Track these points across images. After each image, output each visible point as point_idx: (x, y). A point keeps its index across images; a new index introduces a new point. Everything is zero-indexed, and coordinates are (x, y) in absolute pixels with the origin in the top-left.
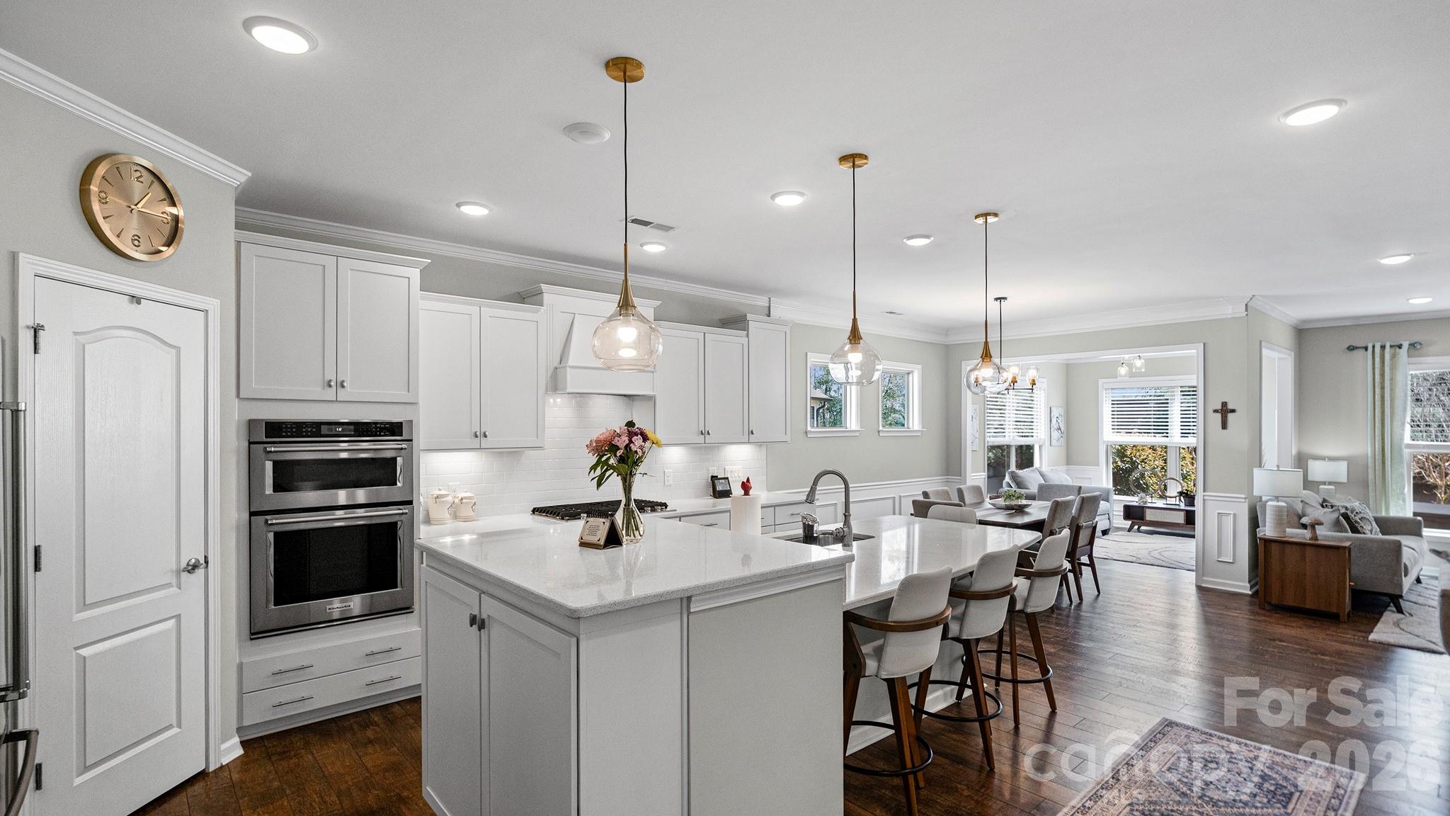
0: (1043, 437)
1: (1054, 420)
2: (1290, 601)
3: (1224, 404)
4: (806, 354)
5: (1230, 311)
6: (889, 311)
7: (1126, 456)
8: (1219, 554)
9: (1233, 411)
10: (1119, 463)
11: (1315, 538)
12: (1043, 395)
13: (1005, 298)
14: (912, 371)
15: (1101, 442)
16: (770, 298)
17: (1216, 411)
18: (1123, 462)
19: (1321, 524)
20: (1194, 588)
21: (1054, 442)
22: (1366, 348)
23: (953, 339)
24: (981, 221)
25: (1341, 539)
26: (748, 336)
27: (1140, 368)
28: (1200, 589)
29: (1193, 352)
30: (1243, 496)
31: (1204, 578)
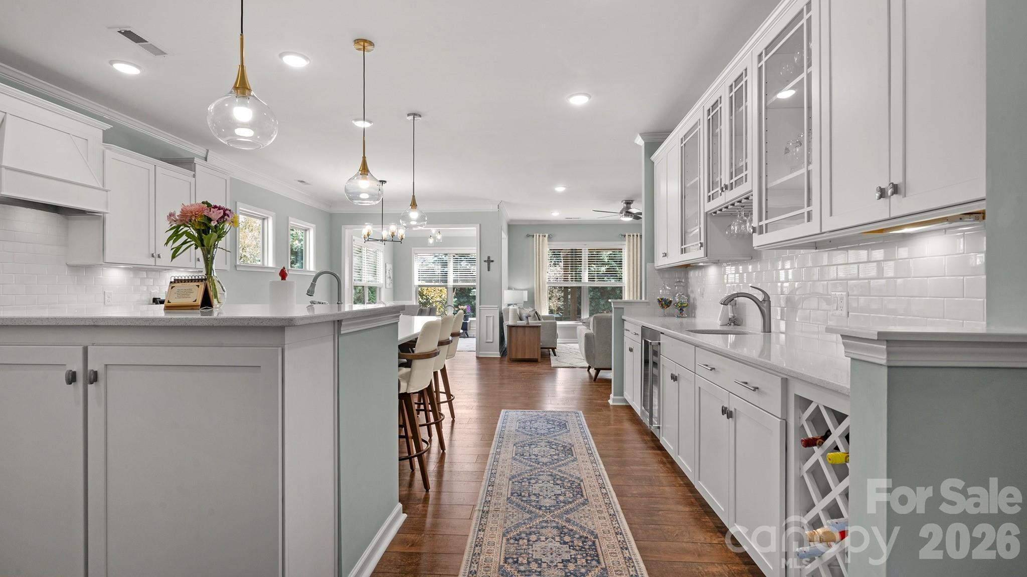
0: (382, 282)
1: (387, 273)
2: (520, 357)
3: (489, 258)
4: (236, 202)
5: (491, 208)
6: (301, 179)
7: (424, 295)
8: (487, 339)
9: (492, 261)
10: (420, 299)
11: (528, 323)
12: (382, 255)
13: (385, 182)
14: (309, 229)
15: (413, 286)
16: (208, 150)
17: (485, 261)
18: (422, 298)
19: (530, 316)
20: (475, 358)
21: (387, 285)
22: (533, 236)
23: (337, 210)
24: (411, 118)
25: (536, 323)
26: (194, 176)
27: (440, 240)
28: (478, 358)
29: (472, 231)
30: (497, 306)
31: (480, 352)
